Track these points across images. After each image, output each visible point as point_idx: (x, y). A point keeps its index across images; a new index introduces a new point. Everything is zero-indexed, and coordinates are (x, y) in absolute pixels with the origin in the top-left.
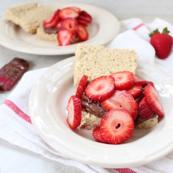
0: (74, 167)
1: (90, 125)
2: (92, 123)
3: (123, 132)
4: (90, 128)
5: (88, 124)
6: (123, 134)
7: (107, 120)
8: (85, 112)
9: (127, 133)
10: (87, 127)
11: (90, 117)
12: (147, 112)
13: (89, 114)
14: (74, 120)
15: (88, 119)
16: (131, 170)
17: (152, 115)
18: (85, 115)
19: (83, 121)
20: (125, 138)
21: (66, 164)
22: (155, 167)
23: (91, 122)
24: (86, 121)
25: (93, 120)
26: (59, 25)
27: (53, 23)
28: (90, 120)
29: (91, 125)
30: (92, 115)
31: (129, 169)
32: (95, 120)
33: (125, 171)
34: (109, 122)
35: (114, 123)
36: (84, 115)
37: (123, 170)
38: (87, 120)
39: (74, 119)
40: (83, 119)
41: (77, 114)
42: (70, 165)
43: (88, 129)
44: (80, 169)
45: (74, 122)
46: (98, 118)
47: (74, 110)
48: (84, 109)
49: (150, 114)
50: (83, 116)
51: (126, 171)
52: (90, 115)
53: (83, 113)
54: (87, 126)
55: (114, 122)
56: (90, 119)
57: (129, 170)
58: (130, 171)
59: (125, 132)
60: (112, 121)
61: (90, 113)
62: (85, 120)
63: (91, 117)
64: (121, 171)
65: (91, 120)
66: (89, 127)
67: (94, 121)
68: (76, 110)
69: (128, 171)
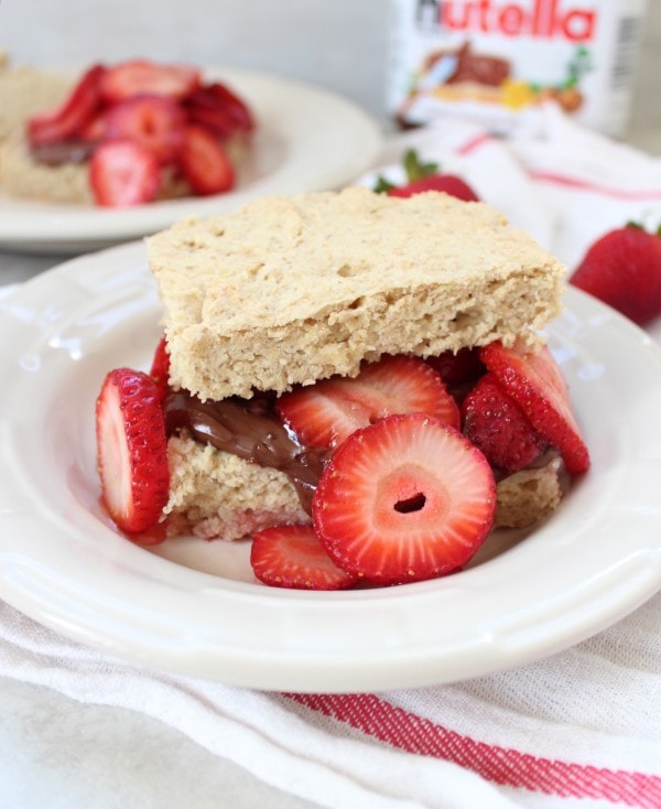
0: (132, 712)
1: (216, 514)
2: (226, 500)
3: (420, 541)
4: (216, 531)
5: (206, 506)
6: (417, 549)
7: (379, 451)
8: (191, 443)
9: (437, 554)
10: (206, 523)
11: (216, 467)
12: (510, 437)
13: (209, 449)
14: (134, 488)
15: (205, 476)
16: (428, 722)
17: (536, 453)
18: (189, 457)
19: (180, 483)
20: (412, 568)
21: (91, 698)
22: (555, 706)
23: (220, 493)
24: (195, 484)
25: (232, 483)
26: (98, 128)
27: (71, 122)
28: (215, 480)
29: (221, 512)
30: (224, 456)
31: (417, 719)
32: (241, 481)
33: (395, 727)
34: (381, 461)
35: (401, 480)
36: (184, 457)
37: (384, 725)
38: (200, 481)
39: (134, 479)
40: (179, 472)
41: (145, 454)
42: (109, 699)
43: (210, 539)
44: (160, 722)
45: (135, 498)
46: (256, 469)
47: (127, 434)
48: (184, 431)
49: (523, 444)
50: (180, 458)
51: (403, 727)
52: (215, 454)
53: (181, 446)
54: (206, 518)
55: (403, 478)
56: (214, 475)
57: (415, 724)
58: (422, 727)
59: (427, 543)
60: (399, 469)
61: (213, 445)
62: (190, 481)
63: (222, 466)
64: (377, 729)
65: (221, 485)
66: (213, 526)
67: (237, 489)
68: (137, 434)
69: (414, 729)
